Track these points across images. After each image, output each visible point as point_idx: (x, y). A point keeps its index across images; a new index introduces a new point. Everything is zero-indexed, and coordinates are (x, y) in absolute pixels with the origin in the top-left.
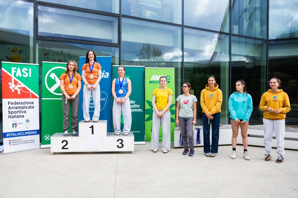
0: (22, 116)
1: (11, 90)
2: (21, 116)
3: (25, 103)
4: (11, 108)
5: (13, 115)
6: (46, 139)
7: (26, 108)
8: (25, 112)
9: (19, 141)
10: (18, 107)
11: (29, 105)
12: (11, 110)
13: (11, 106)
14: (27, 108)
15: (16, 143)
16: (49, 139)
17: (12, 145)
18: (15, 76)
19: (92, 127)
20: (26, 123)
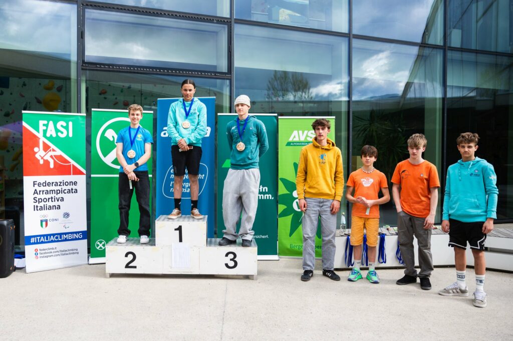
0: (57, 207)
1: (39, 160)
2: (55, 206)
3: (62, 184)
4: (38, 193)
5: (42, 204)
6: (99, 247)
7: (63, 191)
8: (62, 199)
9: (52, 251)
10: (50, 191)
11: (69, 187)
12: (38, 196)
13: (38, 189)
14: (65, 191)
15: (46, 255)
16: (103, 248)
17: (41, 257)
18: (45, 136)
19: (179, 229)
20: (64, 219)
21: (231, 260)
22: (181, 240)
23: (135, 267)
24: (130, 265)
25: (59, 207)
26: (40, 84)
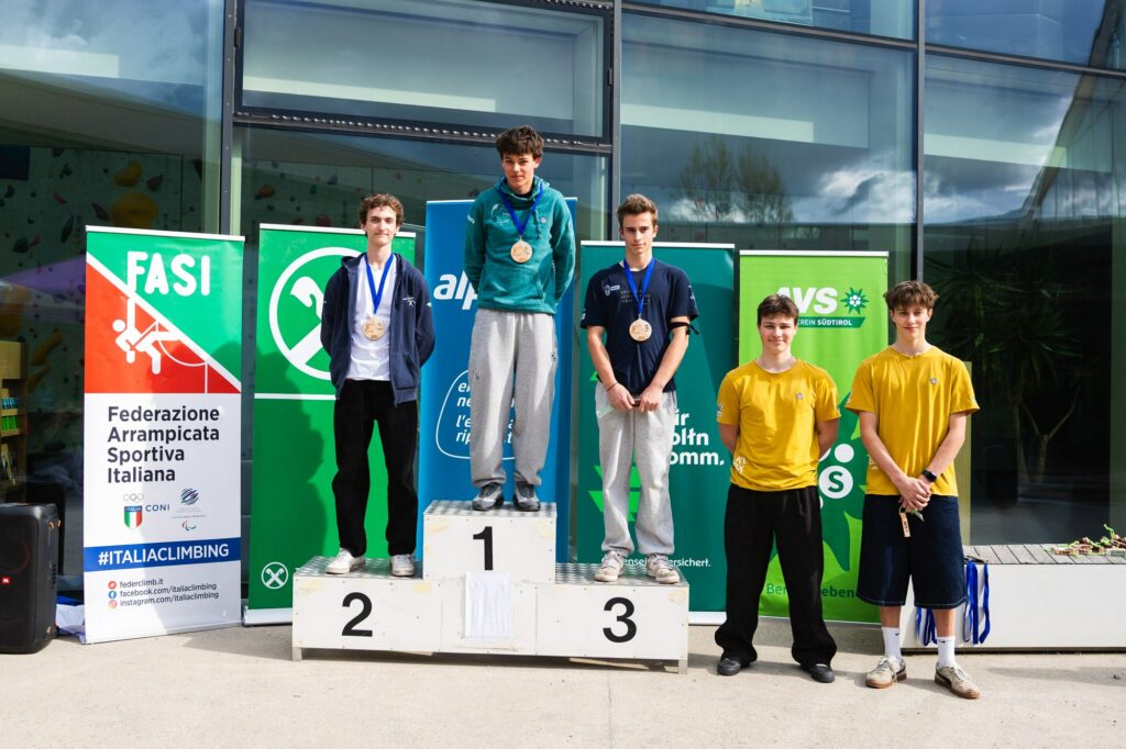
0: (166, 474)
1: (124, 354)
2: (162, 472)
3: (180, 416)
4: (121, 436)
5: (129, 466)
6: (270, 581)
7: (182, 435)
8: (181, 455)
9: (152, 588)
10: (150, 432)
11: (199, 424)
12: (121, 446)
13: (121, 426)
14: (189, 435)
15: (138, 597)
16: (282, 584)
17: (122, 603)
18: (140, 290)
19: (486, 535)
20: (184, 506)
21: (620, 619)
22: (489, 565)
23: (369, 633)
24: (356, 628)
25: (172, 475)
26: (106, 171)
